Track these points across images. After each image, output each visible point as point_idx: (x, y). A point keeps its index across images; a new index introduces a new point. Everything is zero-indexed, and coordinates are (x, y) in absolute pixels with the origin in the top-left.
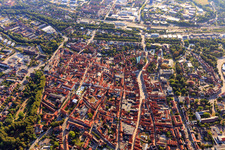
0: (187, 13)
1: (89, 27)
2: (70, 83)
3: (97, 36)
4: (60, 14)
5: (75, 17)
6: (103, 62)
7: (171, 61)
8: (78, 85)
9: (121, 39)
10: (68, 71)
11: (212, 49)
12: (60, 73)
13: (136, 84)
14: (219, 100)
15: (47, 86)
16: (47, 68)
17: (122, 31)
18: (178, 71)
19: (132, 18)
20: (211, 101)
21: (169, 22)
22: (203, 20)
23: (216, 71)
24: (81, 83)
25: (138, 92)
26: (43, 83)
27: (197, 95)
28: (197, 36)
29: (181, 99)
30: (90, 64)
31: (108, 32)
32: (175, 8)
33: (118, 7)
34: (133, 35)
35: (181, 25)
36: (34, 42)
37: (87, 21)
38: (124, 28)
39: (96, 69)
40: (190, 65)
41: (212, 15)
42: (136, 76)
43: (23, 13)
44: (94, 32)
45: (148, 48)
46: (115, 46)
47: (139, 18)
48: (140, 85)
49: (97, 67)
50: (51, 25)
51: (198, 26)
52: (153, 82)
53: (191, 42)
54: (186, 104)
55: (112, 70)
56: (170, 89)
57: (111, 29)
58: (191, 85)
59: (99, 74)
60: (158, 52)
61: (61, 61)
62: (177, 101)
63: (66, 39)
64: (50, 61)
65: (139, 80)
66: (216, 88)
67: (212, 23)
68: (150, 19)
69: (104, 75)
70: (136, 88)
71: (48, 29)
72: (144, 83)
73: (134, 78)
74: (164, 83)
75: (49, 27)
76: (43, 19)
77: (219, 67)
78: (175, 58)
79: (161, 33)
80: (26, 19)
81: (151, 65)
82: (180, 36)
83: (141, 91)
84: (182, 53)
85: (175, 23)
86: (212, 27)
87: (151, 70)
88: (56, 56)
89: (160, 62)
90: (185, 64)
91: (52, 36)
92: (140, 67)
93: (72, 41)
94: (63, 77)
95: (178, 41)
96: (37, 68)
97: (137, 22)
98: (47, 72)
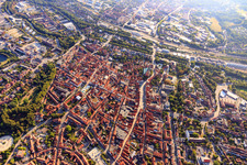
0: (199, 36)
1: (109, 31)
2: (78, 80)
3: (113, 41)
4: (83, 13)
5: (96, 19)
6: (113, 66)
7: (175, 78)
8: (84, 84)
9: (134, 48)
10: (79, 68)
11: (215, 74)
12: (71, 69)
13: (138, 93)
14: (210, 123)
15: (56, 79)
16: (60, 62)
17: (136, 41)
18: (179, 89)
19: (148, 30)
20: (203, 123)
21: (181, 41)
22: (212, 45)
23: (214, 96)
24: (88, 82)
25: (138, 101)
26: (53, 75)
27: (191, 115)
28: (204, 60)
29: (176, 115)
30: (101, 66)
31: (123, 39)
32: (190, 29)
33: (138, 18)
34: (146, 46)
35: (192, 46)
36: (54, 35)
37: (107, 25)
38: (139, 39)
39: (105, 71)
40: (191, 85)
41: (222, 42)
42: (140, 86)
43: (50, 5)
44: (111, 37)
45: (156, 62)
46: (126, 54)
47: (155, 32)
48: (141, 95)
49: (106, 70)
50: (73, 22)
51: (207, 51)
52: (154, 94)
53: (197, 64)
54: (179, 121)
55: (119, 76)
56: (168, 104)
57: (127, 37)
58: (187, 104)
59: (107, 77)
60: (165, 67)
61: (74, 58)
62: (172, 116)
63: (84, 38)
64: (64, 56)
65: (141, 90)
66: (209, 112)
67: (220, 50)
68: (165, 35)
69: (111, 79)
70: (137, 98)
71: (69, 25)
72: (145, 93)
73: (138, 87)
74: (164, 98)
75: (71, 24)
76: (67, 15)
77: (217, 93)
78: (179, 76)
79: (172, 50)
80: (51, 12)
81: (155, 78)
82: (188, 57)
83: (141, 100)
84: (186, 73)
85: (186, 43)
86: (220, 54)
87: (155, 82)
88: (71, 52)
89: (165, 77)
90: (187, 84)
91: (71, 32)
92: (145, 78)
93: (88, 41)
94: (72, 73)
95: (185, 61)
96: (51, 60)
97: (153, 36)
98: (59, 65)
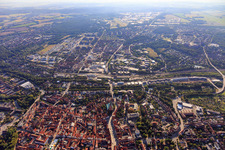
0: (143, 64)
1: (66, 80)
2: (44, 137)
3: (71, 87)
4: (38, 70)
5: (52, 72)
6: (77, 111)
7: (136, 105)
8: (51, 139)
9: (92, 89)
10: (42, 124)
11: (167, 91)
12: (34, 127)
13: (107, 130)
14: (181, 138)
15: (19, 144)
16: (21, 124)
17: (93, 82)
18: (143, 114)
19: (101, 70)
20: (174, 140)
21: (131, 71)
22: (156, 68)
23: (173, 110)
24: (55, 136)
25: (110, 139)
26: (14, 141)
27: (161, 136)
28: (154, 81)
29: (149, 140)
30: (65, 115)
31: (82, 83)
32: (134, 61)
33: (90, 62)
34: (103, 84)
35: (140, 73)
36: (11, 98)
37: (63, 75)
38: (95, 79)
39: (70, 119)
40: (151, 107)
41: (162, 65)
42: (107, 123)
43: (5, 72)
44: (69, 84)
45: (116, 95)
46: (87, 95)
47: (107, 70)
48: (111, 131)
49: (71, 116)
50: (30, 80)
51: (154, 74)
52: (122, 126)
53: (150, 86)
54: (153, 146)
55: (85, 119)
56: (137, 132)
57: (84, 80)
58: (155, 126)
59: (73, 124)
60: (124, 98)
61: (36, 114)
62: (145, 143)
63: (43, 93)
64: (25, 116)
65: (110, 126)
66: (176, 127)
67: (163, 70)
68: (116, 70)
69: (77, 125)
70: (108, 135)
71: (26, 84)
72: (114, 128)
73: (105, 124)
74: (132, 127)
75: (28, 83)
76: (23, 76)
77: (174, 107)
78: (139, 102)
79: (126, 81)
80: (6, 77)
81: (119, 110)
82: (140, 83)
83: (112, 136)
84: (144, 97)
85: (135, 72)
86: (164, 74)
87: (120, 115)
88: (32, 110)
89: (127, 106)
90: (148, 106)
91: (28, 90)
92: (110, 113)
93: (48, 94)
94: (36, 131)
95: (139, 86)
96: (11, 125)
97: (106, 73)
98: (20, 127)
